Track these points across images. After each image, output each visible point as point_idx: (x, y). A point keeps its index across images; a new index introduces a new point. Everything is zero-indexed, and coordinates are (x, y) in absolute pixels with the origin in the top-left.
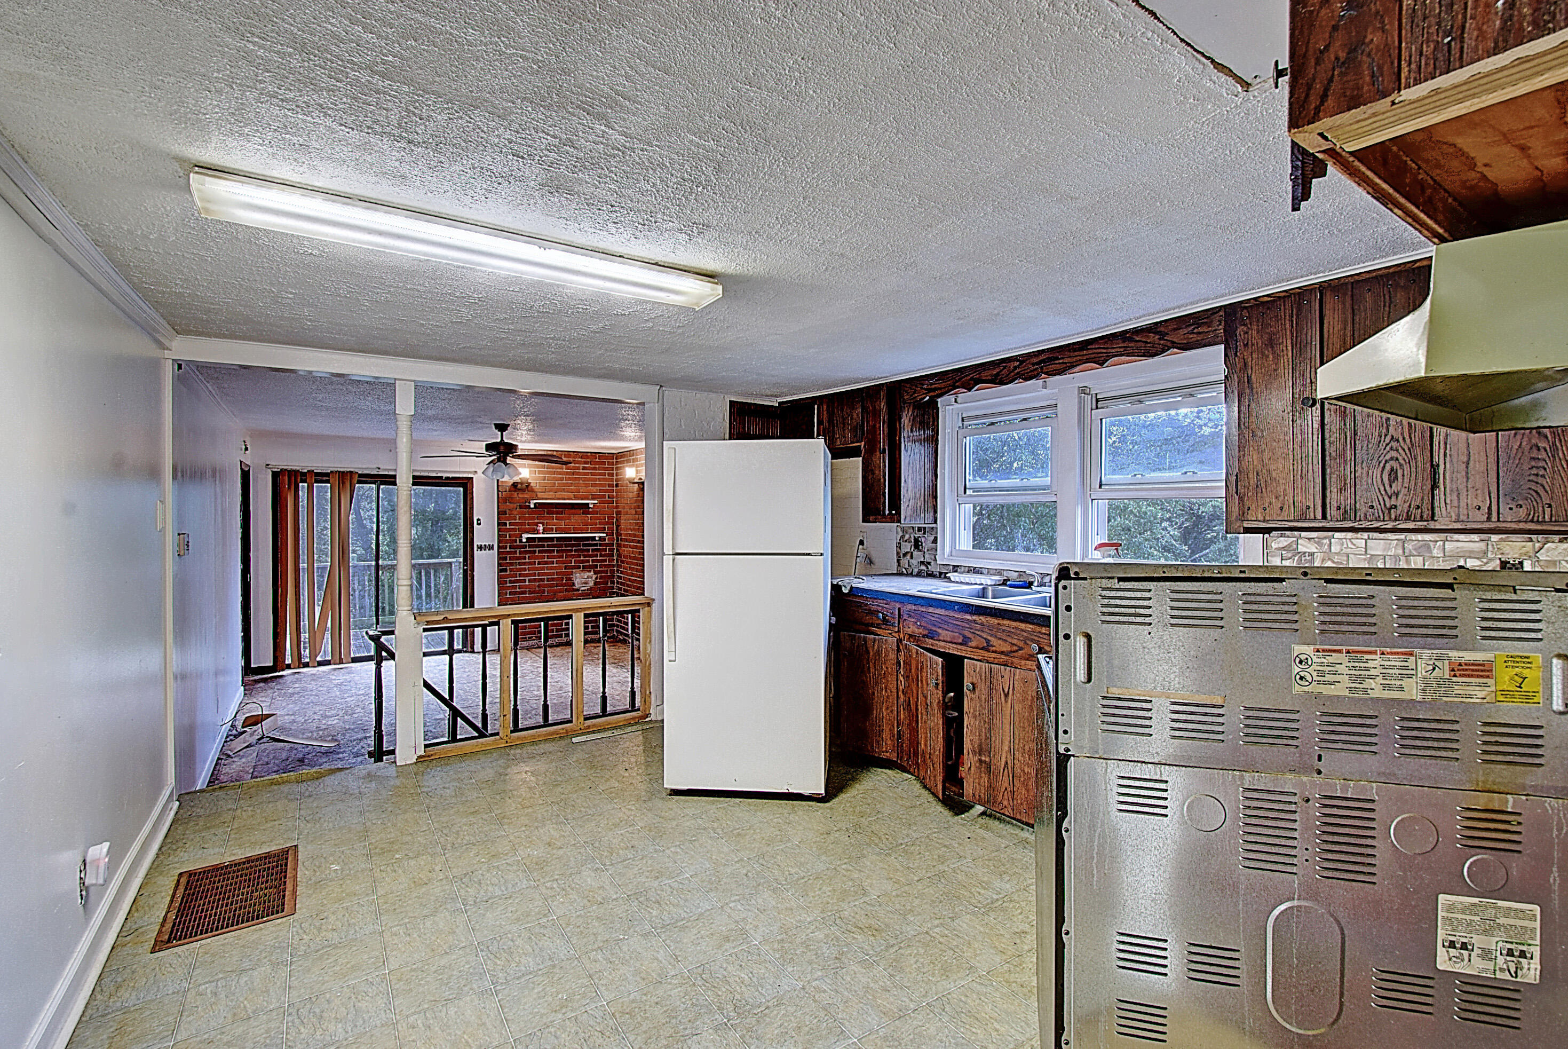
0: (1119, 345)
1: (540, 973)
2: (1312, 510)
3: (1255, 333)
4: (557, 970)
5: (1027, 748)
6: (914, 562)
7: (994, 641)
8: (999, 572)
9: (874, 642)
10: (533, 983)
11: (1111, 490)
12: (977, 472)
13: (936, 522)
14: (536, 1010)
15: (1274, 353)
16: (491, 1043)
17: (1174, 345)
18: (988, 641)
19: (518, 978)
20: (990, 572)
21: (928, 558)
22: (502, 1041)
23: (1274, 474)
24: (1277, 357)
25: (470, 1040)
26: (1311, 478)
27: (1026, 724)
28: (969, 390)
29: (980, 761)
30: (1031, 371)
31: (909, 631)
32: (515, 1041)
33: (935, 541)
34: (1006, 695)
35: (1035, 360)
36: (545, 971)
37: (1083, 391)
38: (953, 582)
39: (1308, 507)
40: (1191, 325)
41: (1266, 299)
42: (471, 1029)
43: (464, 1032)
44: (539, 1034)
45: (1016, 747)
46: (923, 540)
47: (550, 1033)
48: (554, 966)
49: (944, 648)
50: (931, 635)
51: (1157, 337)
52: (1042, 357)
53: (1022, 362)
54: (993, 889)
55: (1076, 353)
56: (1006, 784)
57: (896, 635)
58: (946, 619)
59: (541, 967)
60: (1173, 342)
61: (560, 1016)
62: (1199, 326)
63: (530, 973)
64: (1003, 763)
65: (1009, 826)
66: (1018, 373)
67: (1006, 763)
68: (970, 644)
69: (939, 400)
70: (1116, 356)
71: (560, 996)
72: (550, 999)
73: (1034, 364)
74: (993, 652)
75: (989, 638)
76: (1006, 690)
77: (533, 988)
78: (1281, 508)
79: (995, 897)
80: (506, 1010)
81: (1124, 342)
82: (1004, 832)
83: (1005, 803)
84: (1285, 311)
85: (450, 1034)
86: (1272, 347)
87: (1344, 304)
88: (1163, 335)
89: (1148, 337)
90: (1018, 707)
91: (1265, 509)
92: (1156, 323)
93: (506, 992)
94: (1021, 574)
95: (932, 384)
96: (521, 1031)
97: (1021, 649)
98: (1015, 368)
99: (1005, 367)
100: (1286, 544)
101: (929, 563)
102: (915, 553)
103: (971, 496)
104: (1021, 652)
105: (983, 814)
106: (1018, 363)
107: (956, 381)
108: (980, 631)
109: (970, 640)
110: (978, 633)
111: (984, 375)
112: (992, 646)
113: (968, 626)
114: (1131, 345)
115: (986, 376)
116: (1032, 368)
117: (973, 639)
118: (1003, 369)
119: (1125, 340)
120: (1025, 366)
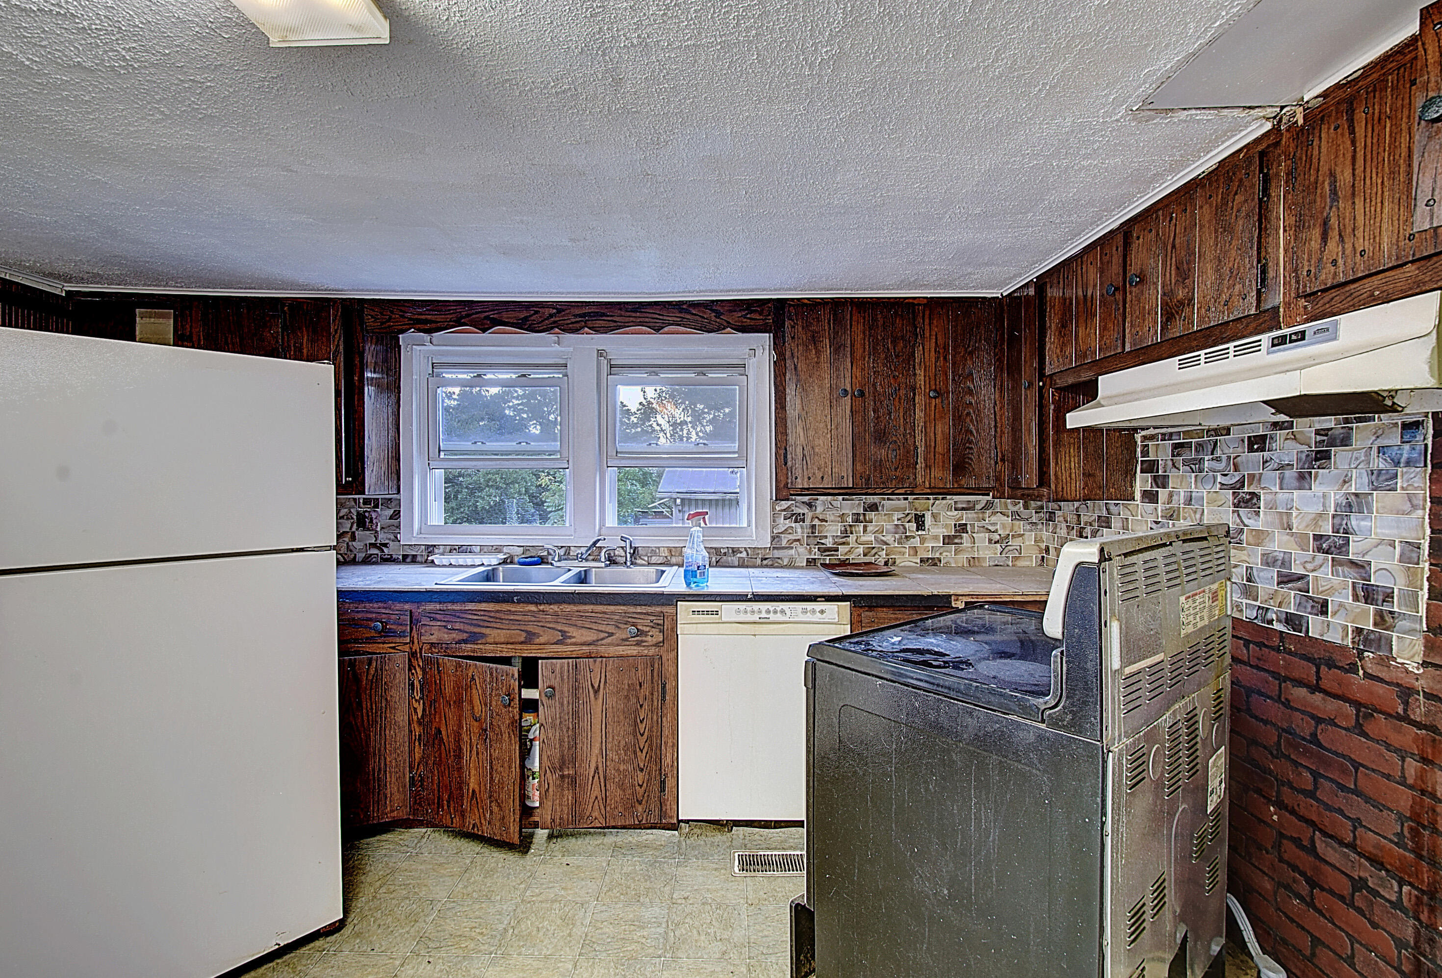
0: (675, 316)
2: (845, 479)
3: (800, 329)
5: (623, 743)
6: (357, 544)
7: (573, 632)
8: (498, 549)
9: (370, 664)
11: (624, 458)
12: (449, 432)
13: (399, 492)
15: (816, 348)
17: (729, 325)
18: (564, 633)
20: (484, 550)
21: (382, 537)
23: (817, 450)
24: (818, 353)
26: (844, 454)
27: (622, 717)
28: (484, 331)
29: (562, 777)
30: (572, 323)
31: (433, 639)
33: (396, 515)
34: (596, 692)
35: (578, 312)
37: (600, 353)
38: (439, 566)
39: (843, 477)
40: (744, 310)
41: (806, 301)
45: (609, 746)
46: (374, 515)
49: (492, 651)
50: (473, 638)
51: (714, 314)
52: (587, 310)
53: (559, 311)
54: (649, 922)
55: (628, 314)
56: (596, 792)
57: (407, 648)
58: (498, 615)
60: (728, 322)
62: (751, 312)
64: (593, 769)
65: (588, 838)
66: (555, 322)
67: (597, 768)
68: (537, 641)
69: (400, 336)
70: (672, 325)
73: (576, 316)
74: (571, 644)
75: (566, 629)
76: (596, 686)
78: (822, 478)
79: (661, 930)
81: (680, 312)
82: (590, 848)
83: (596, 814)
84: (824, 314)
86: (815, 344)
87: (864, 318)
88: (718, 314)
89: (705, 313)
90: (611, 701)
91: (809, 478)
92: (713, 301)
94: (526, 549)
95: (421, 314)
97: (611, 634)
98: (551, 316)
99: (536, 312)
100: (786, 506)
101: (385, 545)
102: (359, 534)
103: (443, 460)
104: (610, 638)
105: (551, 837)
106: (555, 311)
107: (462, 317)
108: (550, 622)
109: (538, 635)
110: (548, 625)
111: (505, 316)
112: (570, 637)
113: (533, 619)
114: (688, 317)
115: (508, 318)
116: (573, 320)
117: (542, 633)
118: (534, 314)
119: (681, 311)
120: (564, 316)
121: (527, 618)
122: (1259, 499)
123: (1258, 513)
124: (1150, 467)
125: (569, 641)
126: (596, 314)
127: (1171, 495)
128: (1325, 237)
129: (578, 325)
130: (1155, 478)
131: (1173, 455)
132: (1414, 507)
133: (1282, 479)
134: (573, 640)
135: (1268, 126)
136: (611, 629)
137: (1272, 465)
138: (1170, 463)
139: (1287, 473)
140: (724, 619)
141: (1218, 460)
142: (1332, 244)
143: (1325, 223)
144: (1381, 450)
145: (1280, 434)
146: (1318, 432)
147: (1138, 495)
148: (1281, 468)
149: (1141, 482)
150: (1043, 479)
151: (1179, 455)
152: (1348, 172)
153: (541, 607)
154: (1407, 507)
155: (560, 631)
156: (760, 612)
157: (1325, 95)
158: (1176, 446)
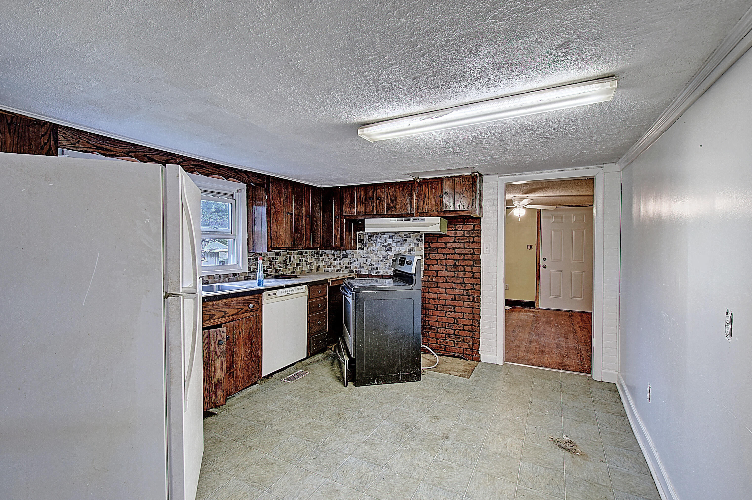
1: (442, 486)
4: (435, 482)
5: (248, 352)
7: (228, 311)
10: (448, 484)
14: (458, 473)
15: (280, 196)
16: (481, 475)
18: (225, 312)
19: (451, 491)
22: (477, 472)
23: (280, 233)
24: (280, 198)
25: (487, 481)
26: (288, 235)
27: (248, 342)
29: (230, 373)
30: (190, 168)
32: (473, 469)
34: (240, 333)
35: (193, 163)
36: (439, 486)
39: (288, 244)
42: (484, 485)
43: (488, 486)
44: (464, 465)
47: (460, 462)
48: (435, 485)
53: (184, 161)
56: (240, 376)
59: (439, 489)
60: (252, 181)
61: (452, 465)
62: (259, 178)
63: (446, 490)
64: (239, 366)
67: (241, 365)
71: (445, 471)
72: (449, 473)
73: (192, 165)
74: (228, 316)
75: (226, 310)
76: (240, 331)
77: (451, 482)
78: (282, 244)
80: (467, 482)
82: (236, 401)
83: (240, 385)
85: (493, 489)
88: (248, 177)
89: (244, 175)
90: (245, 336)
91: (278, 244)
93: (461, 489)
96: (468, 471)
99: (172, 159)
100: (252, 255)
104: (242, 311)
106: (182, 160)
107: (130, 152)
108: (219, 308)
109: (214, 315)
110: (219, 310)
111: (156, 157)
112: (227, 313)
113: (213, 308)
114: (238, 175)
115: (157, 158)
116: (191, 167)
117: (216, 314)
118: (171, 159)
119: (236, 172)
120: (186, 163)
121: (210, 308)
122: (392, 248)
123: (392, 252)
124: (361, 241)
125: (227, 315)
126: (201, 166)
127: (368, 249)
128: (424, 204)
129: (193, 170)
130: (363, 244)
131: (368, 238)
132: (422, 249)
133: (397, 244)
134: (228, 314)
135: (412, 179)
136: (242, 307)
137: (394, 242)
138: (367, 240)
139: (398, 243)
140: (278, 296)
141: (381, 240)
142: (425, 205)
143: (424, 201)
144: (416, 239)
145: (396, 235)
146: (405, 235)
147: (357, 248)
148: (397, 242)
149: (358, 245)
150: (342, 244)
151: (370, 238)
152: (427, 194)
153: (214, 303)
154: (421, 249)
155: (223, 311)
156: (287, 291)
157: (423, 179)
158: (369, 236)
